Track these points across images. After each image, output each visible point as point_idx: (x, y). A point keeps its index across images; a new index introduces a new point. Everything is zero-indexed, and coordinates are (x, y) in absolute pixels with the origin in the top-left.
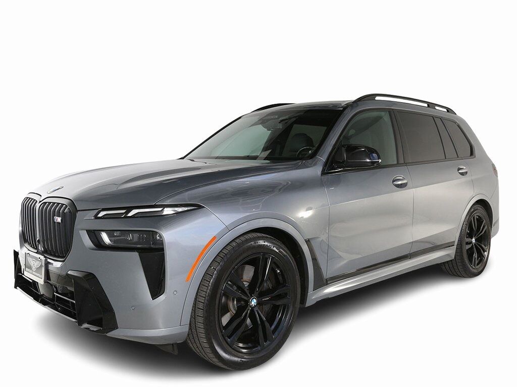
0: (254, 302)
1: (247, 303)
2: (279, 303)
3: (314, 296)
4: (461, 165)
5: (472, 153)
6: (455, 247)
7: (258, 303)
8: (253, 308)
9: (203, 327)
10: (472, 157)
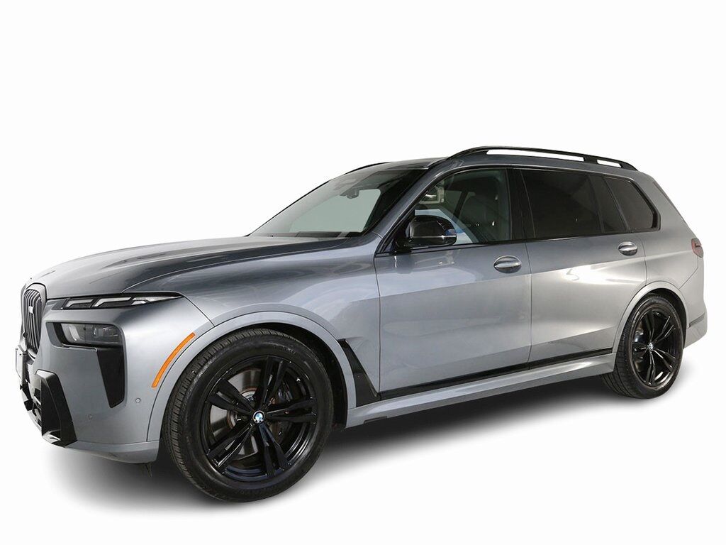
0: (259, 418)
1: (250, 418)
2: (297, 420)
3: (357, 415)
4: (625, 241)
5: (655, 223)
6: (614, 354)
7: (265, 419)
8: (257, 425)
9: (177, 445)
10: (655, 229)
